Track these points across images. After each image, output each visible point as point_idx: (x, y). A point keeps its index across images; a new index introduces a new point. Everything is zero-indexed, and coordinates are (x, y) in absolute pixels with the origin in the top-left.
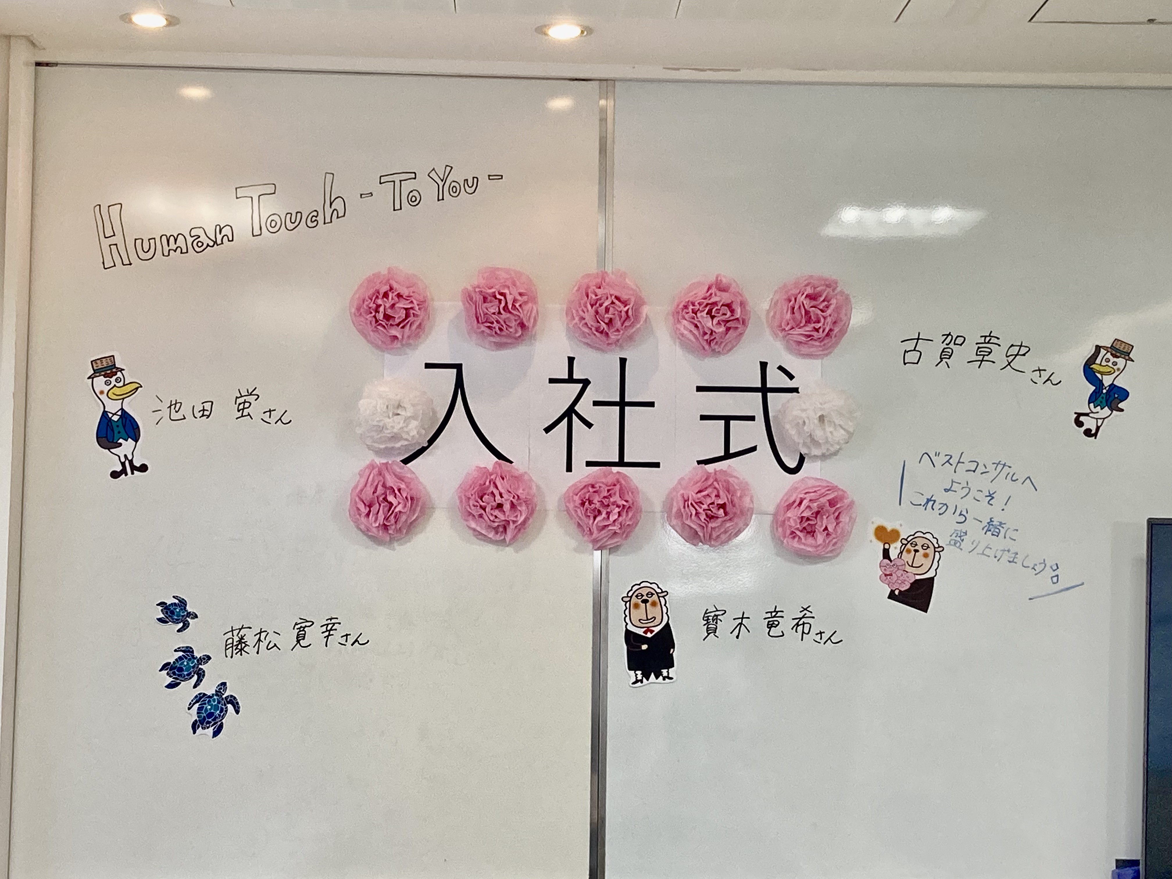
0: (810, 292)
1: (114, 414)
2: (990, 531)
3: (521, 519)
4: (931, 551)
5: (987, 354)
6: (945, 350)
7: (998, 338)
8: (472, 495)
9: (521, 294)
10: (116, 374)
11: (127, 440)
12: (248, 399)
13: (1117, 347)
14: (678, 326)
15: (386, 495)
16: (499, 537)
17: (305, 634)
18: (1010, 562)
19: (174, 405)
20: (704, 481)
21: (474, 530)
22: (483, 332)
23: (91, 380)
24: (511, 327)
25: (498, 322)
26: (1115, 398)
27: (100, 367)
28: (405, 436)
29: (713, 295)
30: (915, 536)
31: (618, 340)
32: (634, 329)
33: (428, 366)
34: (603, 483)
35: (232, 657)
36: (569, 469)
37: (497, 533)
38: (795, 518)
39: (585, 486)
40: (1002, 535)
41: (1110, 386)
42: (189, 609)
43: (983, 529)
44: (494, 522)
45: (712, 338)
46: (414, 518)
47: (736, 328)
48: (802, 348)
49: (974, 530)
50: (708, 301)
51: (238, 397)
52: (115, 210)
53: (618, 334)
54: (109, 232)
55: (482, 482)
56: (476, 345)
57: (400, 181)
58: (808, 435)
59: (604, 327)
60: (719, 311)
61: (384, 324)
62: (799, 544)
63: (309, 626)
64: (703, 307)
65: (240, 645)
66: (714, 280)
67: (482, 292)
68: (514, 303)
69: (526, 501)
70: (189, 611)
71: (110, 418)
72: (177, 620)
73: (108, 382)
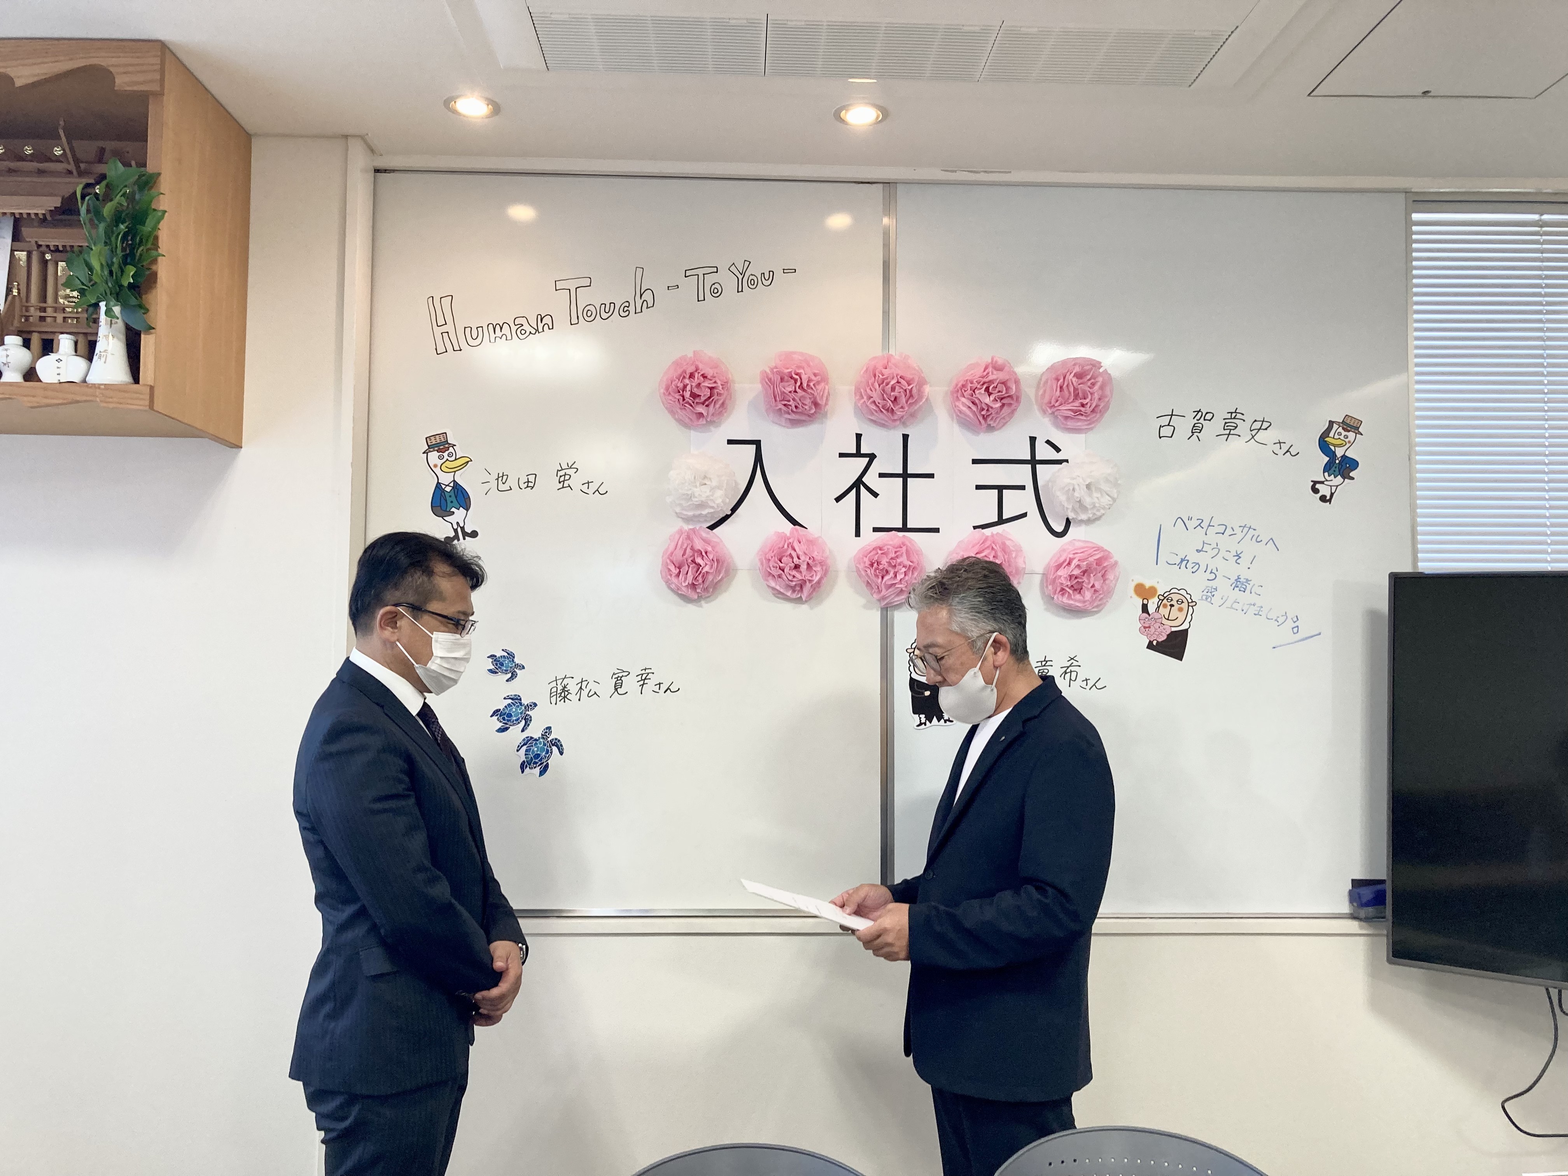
0: (1079, 369)
2: (1238, 587)
3: (816, 579)
4: (1184, 606)
5: (1233, 428)
6: (1196, 425)
7: (1243, 414)
8: (772, 557)
9: (815, 375)
10: (448, 450)
11: (459, 509)
12: (568, 471)
13: (1348, 422)
14: (957, 404)
15: (694, 558)
16: (794, 596)
17: (622, 683)
18: (1255, 614)
19: (502, 478)
20: (982, 544)
21: (773, 589)
22: (780, 409)
23: (426, 454)
24: (806, 405)
25: (794, 400)
26: (1347, 467)
27: (434, 443)
28: (711, 504)
29: (990, 374)
30: (1171, 592)
31: (902, 417)
32: (918, 406)
33: (730, 442)
34: (890, 545)
35: (556, 704)
36: (858, 534)
37: (794, 591)
38: (1065, 576)
39: (874, 549)
40: (1248, 591)
41: (1342, 457)
43: (1231, 585)
44: (792, 581)
45: (988, 414)
46: (720, 577)
47: (1010, 405)
48: (1068, 423)
49: (1223, 586)
50: (985, 380)
51: (560, 471)
52: (446, 301)
53: (902, 411)
54: (441, 321)
55: (781, 546)
56: (773, 422)
57: (704, 274)
58: (1077, 501)
59: (890, 404)
60: (995, 388)
61: (690, 402)
62: (1069, 600)
63: (626, 676)
64: (981, 385)
65: (563, 693)
66: (990, 360)
67: (779, 373)
68: (808, 382)
69: (821, 562)
70: (517, 663)
71: (444, 489)
72: (506, 670)
73: (441, 457)
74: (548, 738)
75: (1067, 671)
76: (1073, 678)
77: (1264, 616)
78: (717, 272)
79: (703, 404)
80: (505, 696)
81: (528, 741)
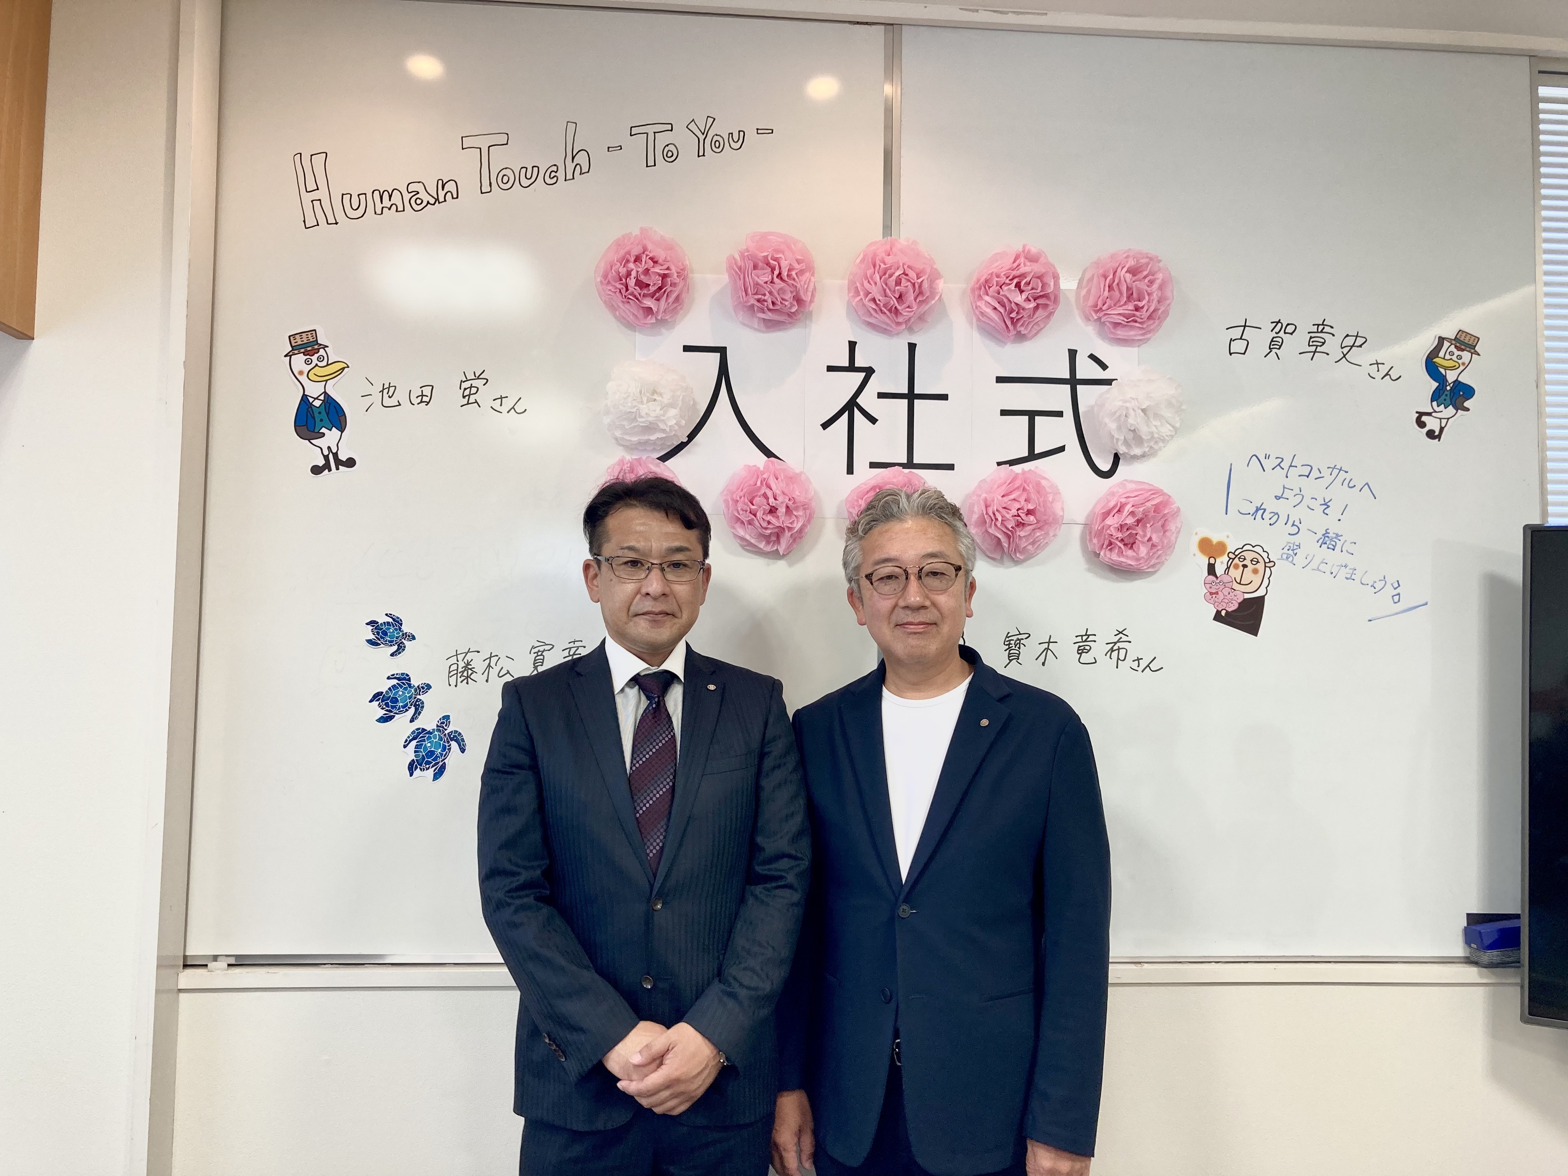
0: (1133, 263)
1: (315, 399)
2: (1326, 543)
3: (797, 526)
4: (1260, 566)
5: (1320, 344)
6: (1274, 339)
7: (1332, 327)
8: (741, 498)
9: (799, 262)
10: (318, 352)
11: (330, 430)
12: (475, 383)
13: (1462, 339)
14: (979, 304)
16: (768, 549)
17: (543, 660)
18: (1347, 578)
19: (388, 389)
20: (1009, 484)
21: (743, 539)
22: (753, 306)
23: (288, 358)
24: (786, 300)
25: (771, 293)
26: (1460, 395)
27: (299, 342)
28: (662, 426)
29: (1022, 265)
30: (1244, 549)
31: (909, 320)
32: (929, 306)
33: (687, 349)
35: (456, 686)
36: (850, 470)
37: (768, 543)
38: (1116, 526)
40: (1338, 548)
41: (1454, 382)
42: (405, 628)
43: (1318, 542)
44: (766, 529)
45: (1018, 318)
47: (1046, 306)
48: (1119, 332)
49: (1308, 543)
50: (1015, 273)
51: (464, 382)
52: (319, 160)
53: (909, 312)
54: (311, 186)
55: (752, 482)
56: (741, 323)
57: (655, 133)
58: (1130, 430)
59: (894, 302)
60: (1028, 284)
61: (636, 293)
62: (1119, 557)
63: (549, 650)
64: (1010, 280)
65: (466, 672)
66: (1021, 250)
67: (751, 257)
68: (789, 270)
69: (804, 505)
70: (405, 632)
71: (311, 404)
72: (390, 642)
73: (308, 361)
74: (446, 730)
75: (1114, 648)
76: (1122, 657)
77: (1358, 581)
79: (653, 297)
80: (389, 674)
81: (419, 733)
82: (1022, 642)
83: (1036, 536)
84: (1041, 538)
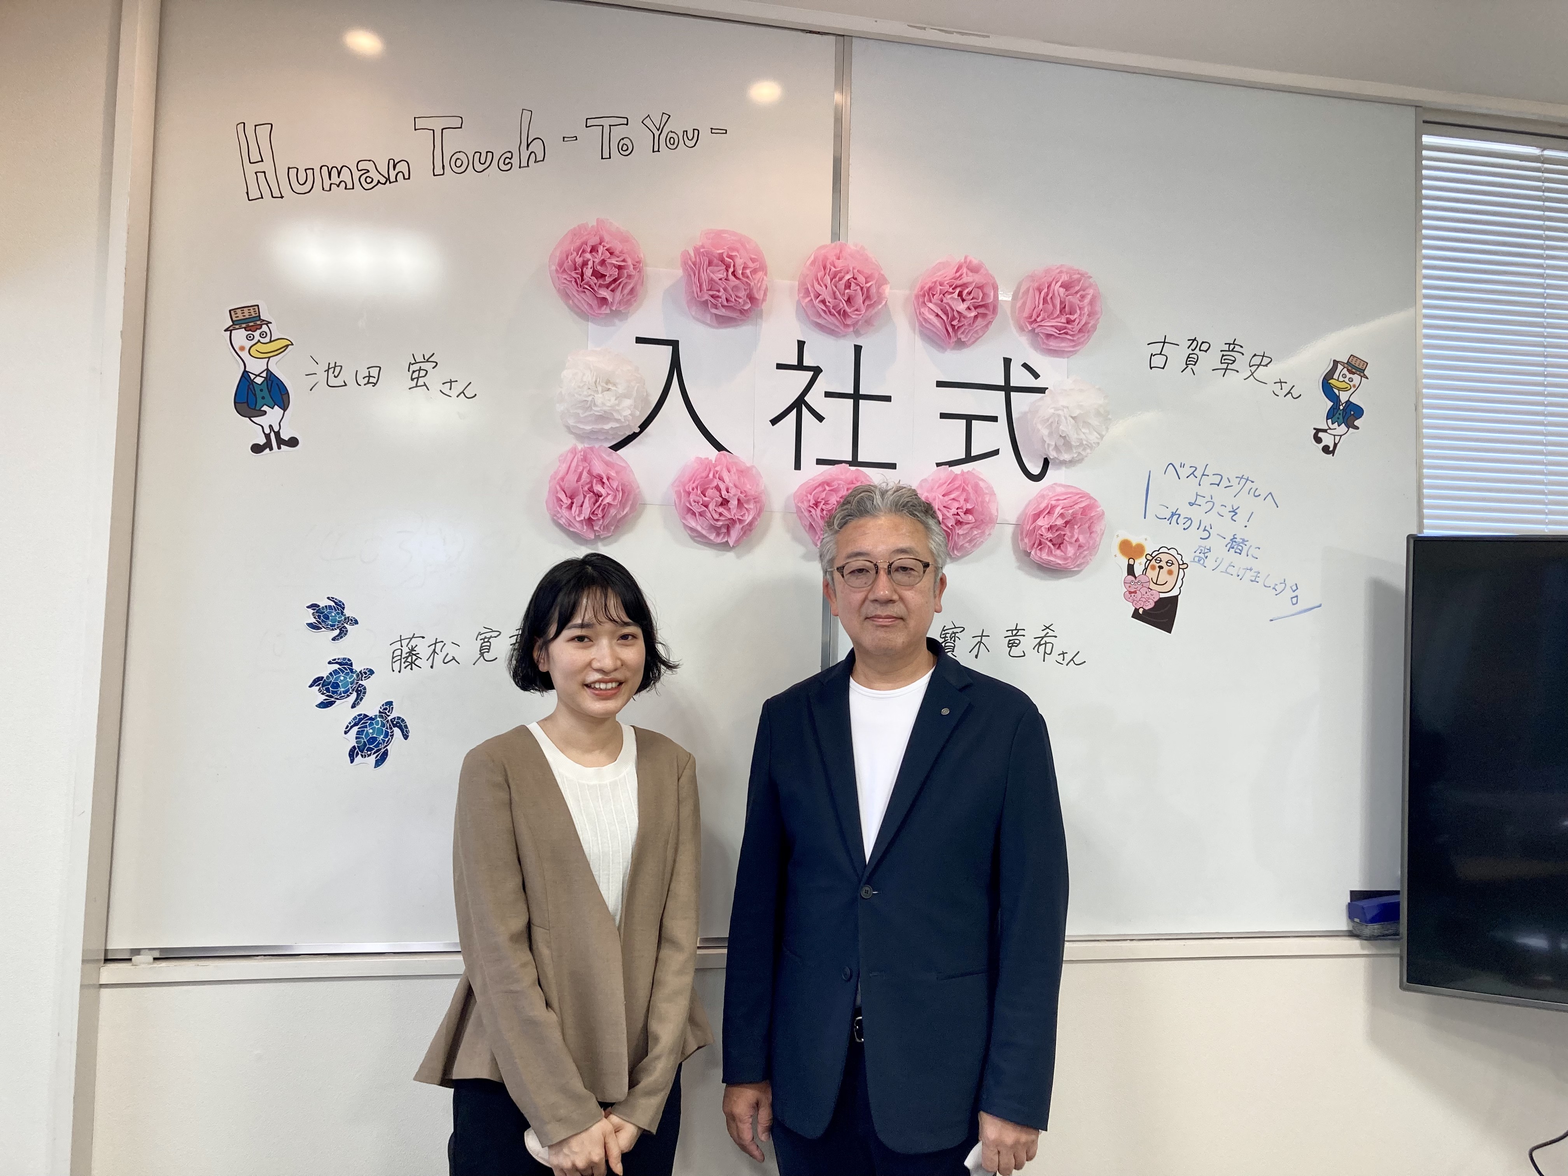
0: (1066, 279)
1: (257, 376)
2: (1233, 548)
3: (748, 519)
4: (1175, 568)
5: (1231, 362)
6: (1191, 356)
7: (1241, 347)
8: (693, 489)
9: (753, 260)
10: (261, 328)
11: (273, 408)
12: (423, 366)
13: (1353, 363)
14: (922, 310)
15: (592, 486)
16: (719, 540)
17: (490, 646)
18: (1252, 581)
19: (333, 369)
20: (949, 484)
21: (692, 529)
22: (706, 303)
23: (229, 333)
24: (740, 298)
25: (725, 289)
26: (1351, 415)
27: (241, 317)
28: (616, 416)
29: (965, 274)
30: (1160, 552)
32: (876, 310)
33: (639, 340)
34: (841, 480)
35: (399, 672)
36: (798, 466)
37: (718, 534)
38: (1045, 526)
39: (820, 485)
40: (1244, 552)
41: (1346, 402)
42: (347, 612)
43: (1226, 546)
44: (717, 520)
45: (959, 325)
46: (625, 512)
47: (984, 315)
48: (1051, 343)
49: (1217, 545)
50: (959, 282)
51: (412, 364)
52: (263, 131)
53: (857, 315)
54: (255, 157)
55: (704, 475)
56: (694, 318)
57: (610, 126)
58: (1061, 436)
59: (843, 305)
60: (969, 293)
61: (592, 283)
62: (1049, 556)
63: (496, 637)
64: (953, 289)
65: (410, 657)
66: (963, 261)
67: (707, 254)
68: (744, 268)
69: (755, 498)
70: (347, 616)
71: (253, 381)
72: (332, 626)
73: (250, 337)
74: (389, 716)
75: (1042, 643)
76: (1048, 651)
77: (1261, 583)
78: (627, 124)
79: (608, 288)
80: (331, 659)
81: (361, 720)
82: (957, 635)
83: (974, 534)
84: (978, 536)
